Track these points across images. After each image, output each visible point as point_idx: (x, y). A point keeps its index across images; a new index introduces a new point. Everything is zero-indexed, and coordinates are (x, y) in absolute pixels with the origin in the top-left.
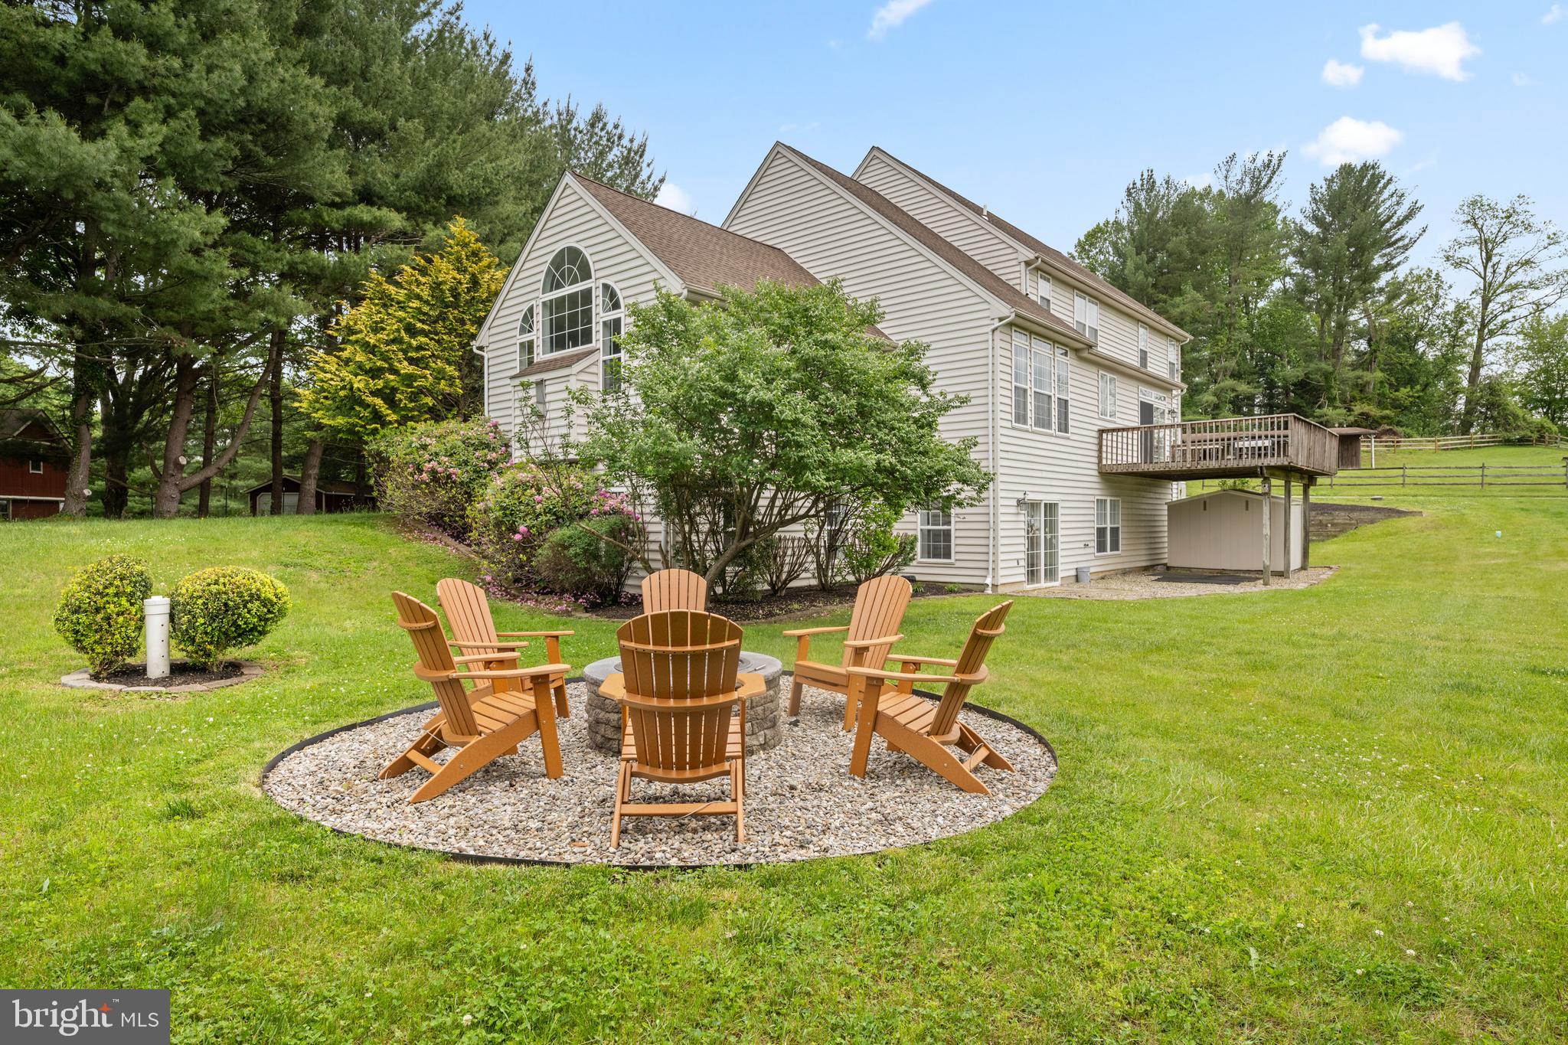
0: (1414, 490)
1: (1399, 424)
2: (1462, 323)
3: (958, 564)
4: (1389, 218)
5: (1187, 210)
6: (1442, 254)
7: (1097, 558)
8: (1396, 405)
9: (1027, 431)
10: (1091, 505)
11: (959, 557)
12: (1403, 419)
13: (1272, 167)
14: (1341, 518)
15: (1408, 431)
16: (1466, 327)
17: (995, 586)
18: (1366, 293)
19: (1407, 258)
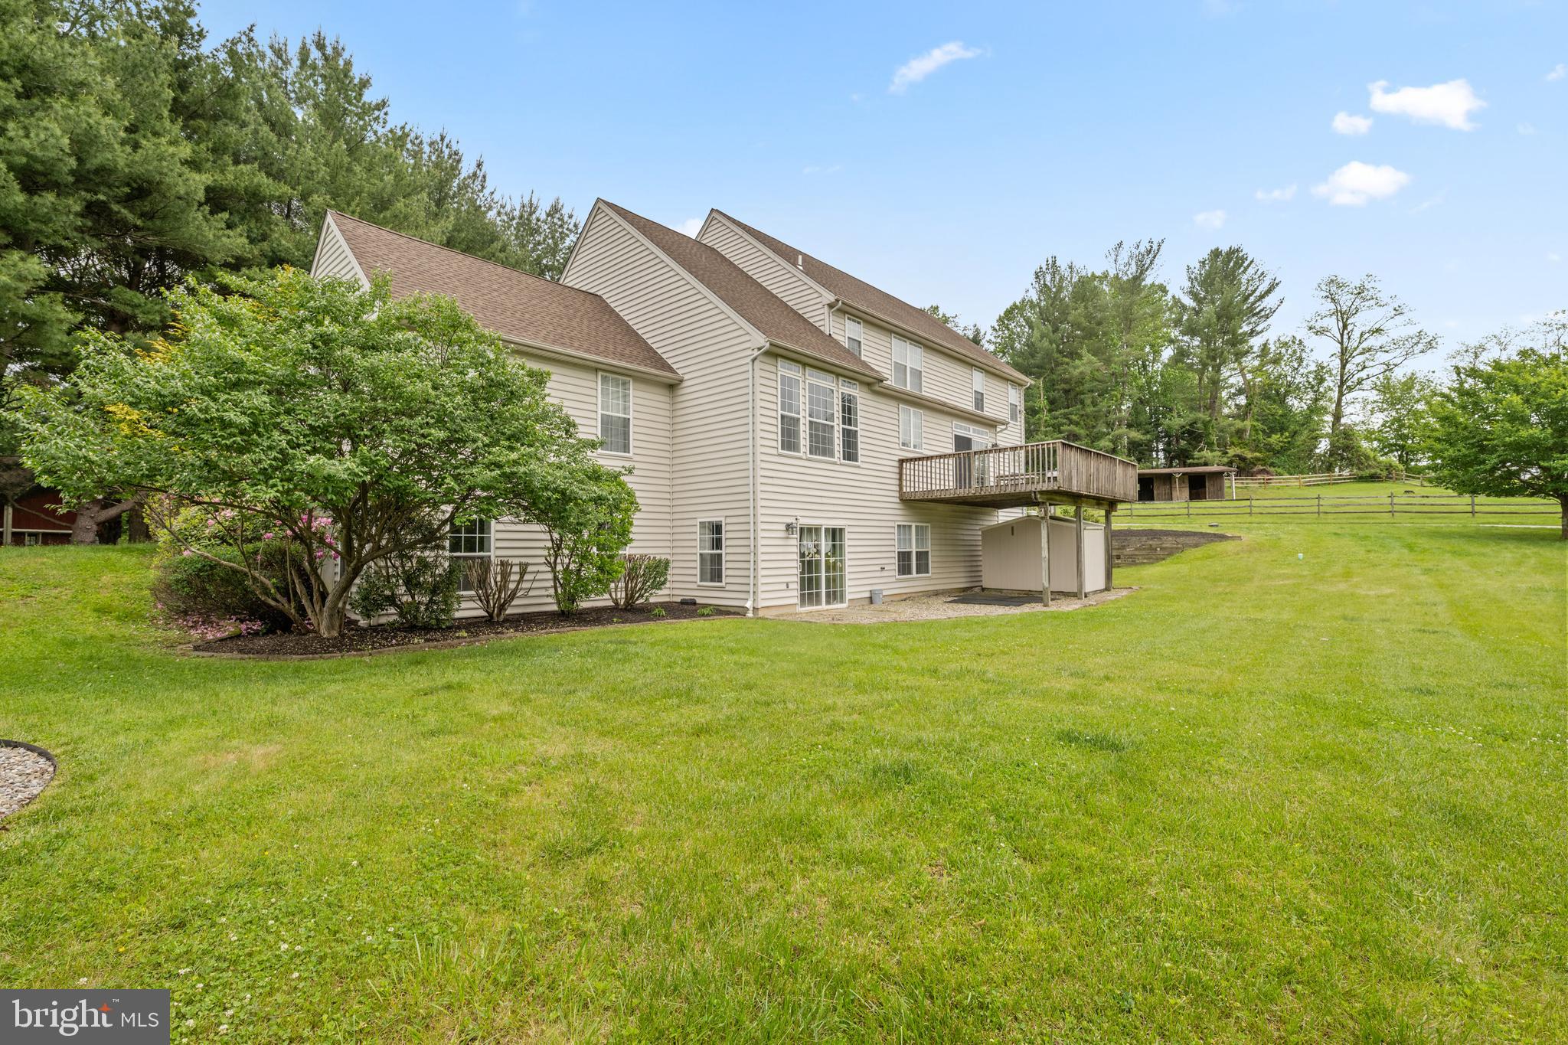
0: (1259, 518)
1: (1272, 465)
2: (1321, 381)
3: (728, 588)
4: (1254, 292)
5: (1086, 289)
6: (1306, 324)
7: (899, 581)
8: (1269, 448)
9: (801, 459)
10: (892, 530)
11: (729, 580)
12: (1276, 461)
13: (1153, 252)
14: (1169, 542)
15: (1279, 470)
16: (1325, 384)
17: (755, 609)
18: (1239, 356)
19: (1269, 325)
